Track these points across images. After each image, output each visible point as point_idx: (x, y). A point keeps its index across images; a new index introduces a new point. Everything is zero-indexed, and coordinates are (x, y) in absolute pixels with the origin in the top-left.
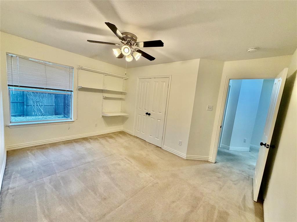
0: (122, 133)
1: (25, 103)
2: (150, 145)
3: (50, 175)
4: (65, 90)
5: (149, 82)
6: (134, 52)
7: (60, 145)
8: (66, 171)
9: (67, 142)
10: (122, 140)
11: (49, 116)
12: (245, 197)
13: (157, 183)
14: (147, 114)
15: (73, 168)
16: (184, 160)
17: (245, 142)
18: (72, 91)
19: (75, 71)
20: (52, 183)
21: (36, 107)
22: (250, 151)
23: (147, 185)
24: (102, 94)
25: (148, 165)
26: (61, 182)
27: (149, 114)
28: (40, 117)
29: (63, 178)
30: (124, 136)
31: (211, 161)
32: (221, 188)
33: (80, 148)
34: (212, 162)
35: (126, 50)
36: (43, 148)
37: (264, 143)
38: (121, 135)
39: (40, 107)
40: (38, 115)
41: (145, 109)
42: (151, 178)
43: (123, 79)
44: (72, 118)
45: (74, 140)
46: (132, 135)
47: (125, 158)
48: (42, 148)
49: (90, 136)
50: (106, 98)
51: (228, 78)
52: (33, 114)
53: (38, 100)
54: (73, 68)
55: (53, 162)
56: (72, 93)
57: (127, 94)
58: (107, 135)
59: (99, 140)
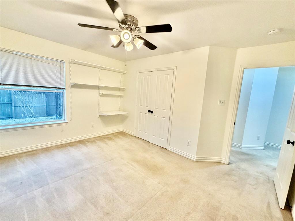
0: (122, 134)
1: (13, 104)
2: (153, 146)
3: (41, 187)
4: (56, 88)
5: (150, 76)
6: (135, 38)
7: (53, 150)
8: (60, 181)
9: (60, 146)
10: (122, 142)
11: (40, 118)
12: (269, 203)
13: (167, 191)
14: (149, 111)
15: (68, 176)
16: (194, 162)
17: (259, 139)
18: (64, 88)
19: (67, 65)
20: (44, 197)
21: (25, 108)
22: (264, 149)
23: (156, 194)
24: (97, 90)
25: (155, 170)
26: (55, 194)
27: (152, 112)
28: (30, 119)
29: (57, 190)
30: (125, 137)
31: (224, 162)
32: (240, 194)
33: (76, 153)
34: (225, 164)
35: (126, 36)
36: (34, 154)
37: (292, 141)
38: (120, 136)
39: (30, 108)
40: (28, 117)
41: (147, 106)
42: (159, 184)
43: (121, 73)
44: (66, 119)
45: (68, 143)
46: (133, 135)
47: (128, 162)
48: (32, 154)
49: (86, 138)
50: (102, 96)
51: (242, 67)
52: (23, 116)
53: (27, 101)
54: (63, 62)
55: (45, 171)
56: (65, 90)
57: (125, 90)
58: (105, 137)
59: (97, 143)
